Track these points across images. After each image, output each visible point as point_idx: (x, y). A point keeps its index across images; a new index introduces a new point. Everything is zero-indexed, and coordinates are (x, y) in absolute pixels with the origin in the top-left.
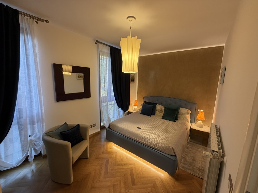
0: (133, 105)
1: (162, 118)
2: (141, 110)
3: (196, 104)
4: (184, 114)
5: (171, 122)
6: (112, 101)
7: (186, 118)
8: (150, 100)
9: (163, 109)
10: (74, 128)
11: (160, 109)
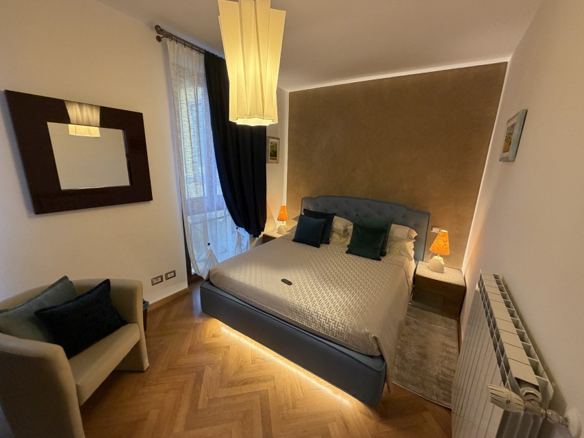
0: (276, 218)
1: (347, 252)
2: (295, 230)
3: (429, 214)
4: (400, 240)
5: (369, 260)
6: (219, 209)
7: (405, 250)
8: (318, 205)
9: (351, 227)
10: (89, 293)
11: (342, 228)
